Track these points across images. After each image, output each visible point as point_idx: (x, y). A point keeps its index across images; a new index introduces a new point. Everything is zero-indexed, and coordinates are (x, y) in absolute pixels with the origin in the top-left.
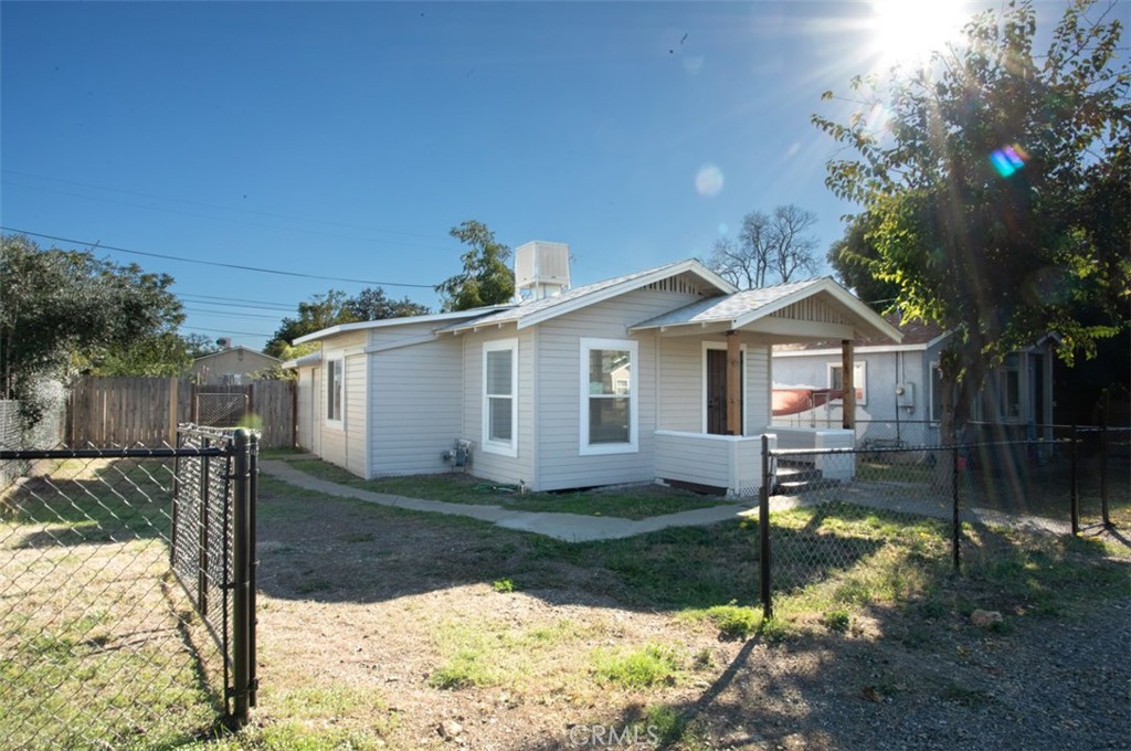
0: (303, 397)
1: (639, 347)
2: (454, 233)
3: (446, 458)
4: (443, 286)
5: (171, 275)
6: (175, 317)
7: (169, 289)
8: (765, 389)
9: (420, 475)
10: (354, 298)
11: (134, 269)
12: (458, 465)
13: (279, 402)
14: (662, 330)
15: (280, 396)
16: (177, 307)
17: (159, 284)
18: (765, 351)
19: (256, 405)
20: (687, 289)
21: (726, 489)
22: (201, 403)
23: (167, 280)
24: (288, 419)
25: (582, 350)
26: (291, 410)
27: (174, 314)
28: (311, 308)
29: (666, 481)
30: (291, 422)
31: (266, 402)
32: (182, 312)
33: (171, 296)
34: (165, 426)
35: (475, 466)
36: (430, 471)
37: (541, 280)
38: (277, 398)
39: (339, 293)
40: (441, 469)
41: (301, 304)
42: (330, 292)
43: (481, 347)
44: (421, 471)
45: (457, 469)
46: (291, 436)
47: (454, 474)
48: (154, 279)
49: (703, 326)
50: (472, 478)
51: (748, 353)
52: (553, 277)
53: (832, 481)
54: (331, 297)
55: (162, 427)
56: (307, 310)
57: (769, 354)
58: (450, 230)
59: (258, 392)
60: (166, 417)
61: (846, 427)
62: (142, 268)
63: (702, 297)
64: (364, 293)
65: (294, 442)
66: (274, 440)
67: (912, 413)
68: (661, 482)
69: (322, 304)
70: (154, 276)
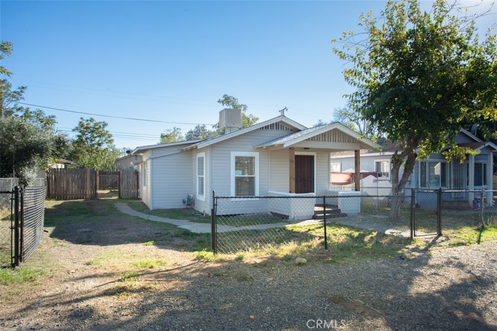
0: (141, 177)
1: (260, 155)
2: (219, 102)
3: (184, 202)
4: (216, 125)
5: (106, 122)
6: (109, 141)
7: (106, 129)
8: (327, 172)
9: (173, 209)
10: (193, 130)
11: (92, 120)
12: (188, 205)
13: (131, 178)
14: (264, 148)
15: (131, 176)
16: (110, 136)
17: (102, 126)
18: (327, 155)
19: (121, 180)
20: (285, 129)
21: (288, 216)
22: (100, 179)
23: (105, 125)
24: (135, 186)
25: (231, 156)
26: (136, 182)
27: (109, 139)
28: (166, 136)
29: (271, 213)
30: (136, 187)
31: (126, 178)
32: (112, 138)
33: (107, 132)
34: (85, 188)
35: (196, 206)
36: (178, 207)
37: (228, 126)
38: (130, 177)
39: (178, 129)
40: (183, 206)
41: (162, 134)
42: (174, 128)
43: (196, 155)
44: (174, 207)
45: (188, 207)
46: (136, 193)
47: (187, 209)
48: (100, 124)
49: (276, 146)
50: (195, 211)
51: (317, 157)
52: (234, 124)
53: (345, 214)
54: (175, 131)
55: (84, 189)
56: (164, 137)
57: (329, 157)
58: (218, 100)
59: (122, 174)
60: (85, 185)
61: (356, 190)
62: (95, 120)
63: (293, 132)
64: (196, 127)
65: (138, 195)
66: (129, 195)
67: (410, 184)
68: (269, 213)
69: (171, 134)
70: (100, 123)
